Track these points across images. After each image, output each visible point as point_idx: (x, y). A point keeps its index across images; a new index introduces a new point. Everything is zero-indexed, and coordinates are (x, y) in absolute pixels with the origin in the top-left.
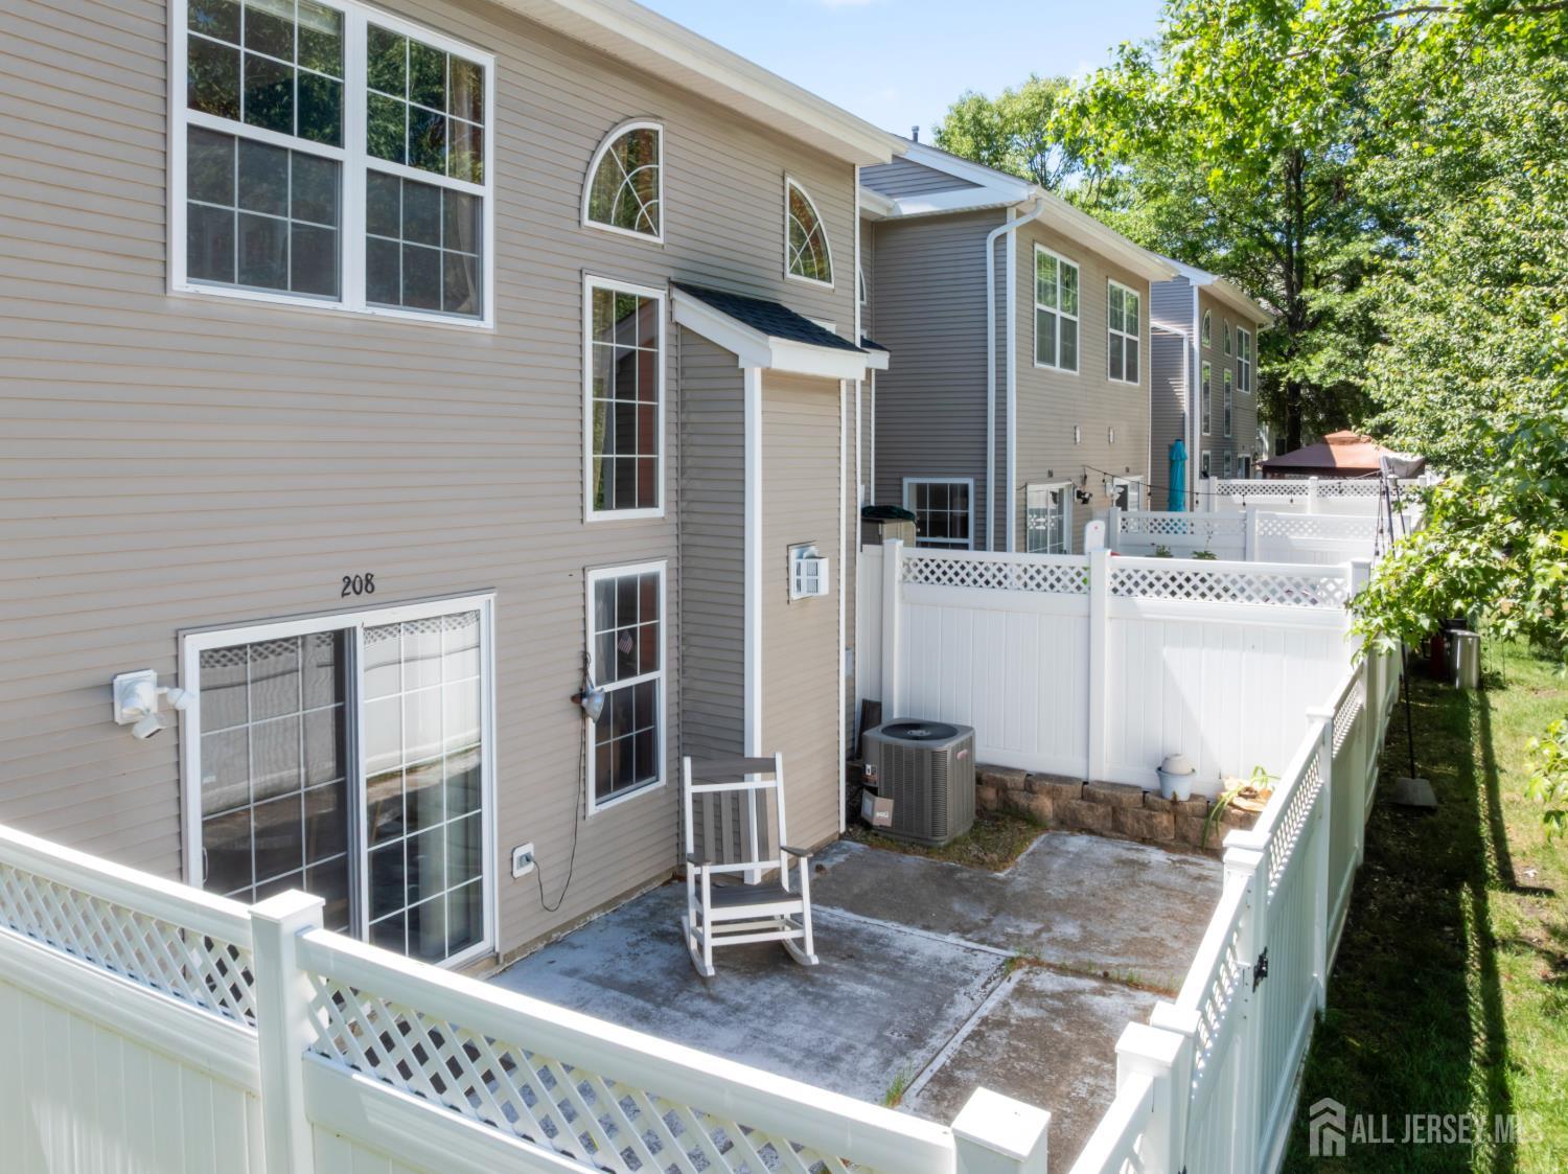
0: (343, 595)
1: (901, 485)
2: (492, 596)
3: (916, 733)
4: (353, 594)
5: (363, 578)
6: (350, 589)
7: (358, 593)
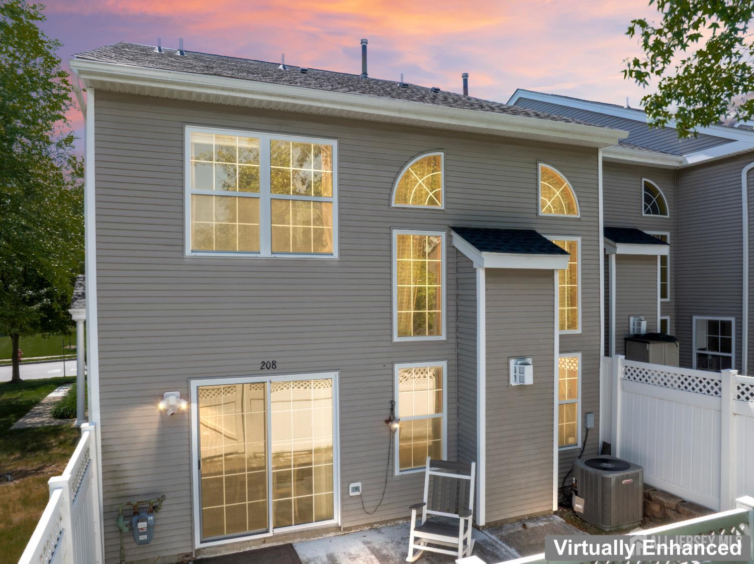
0: (261, 369)
1: (691, 320)
2: (337, 373)
3: (605, 465)
4: (266, 369)
5: (271, 362)
6: (265, 367)
7: (268, 369)
